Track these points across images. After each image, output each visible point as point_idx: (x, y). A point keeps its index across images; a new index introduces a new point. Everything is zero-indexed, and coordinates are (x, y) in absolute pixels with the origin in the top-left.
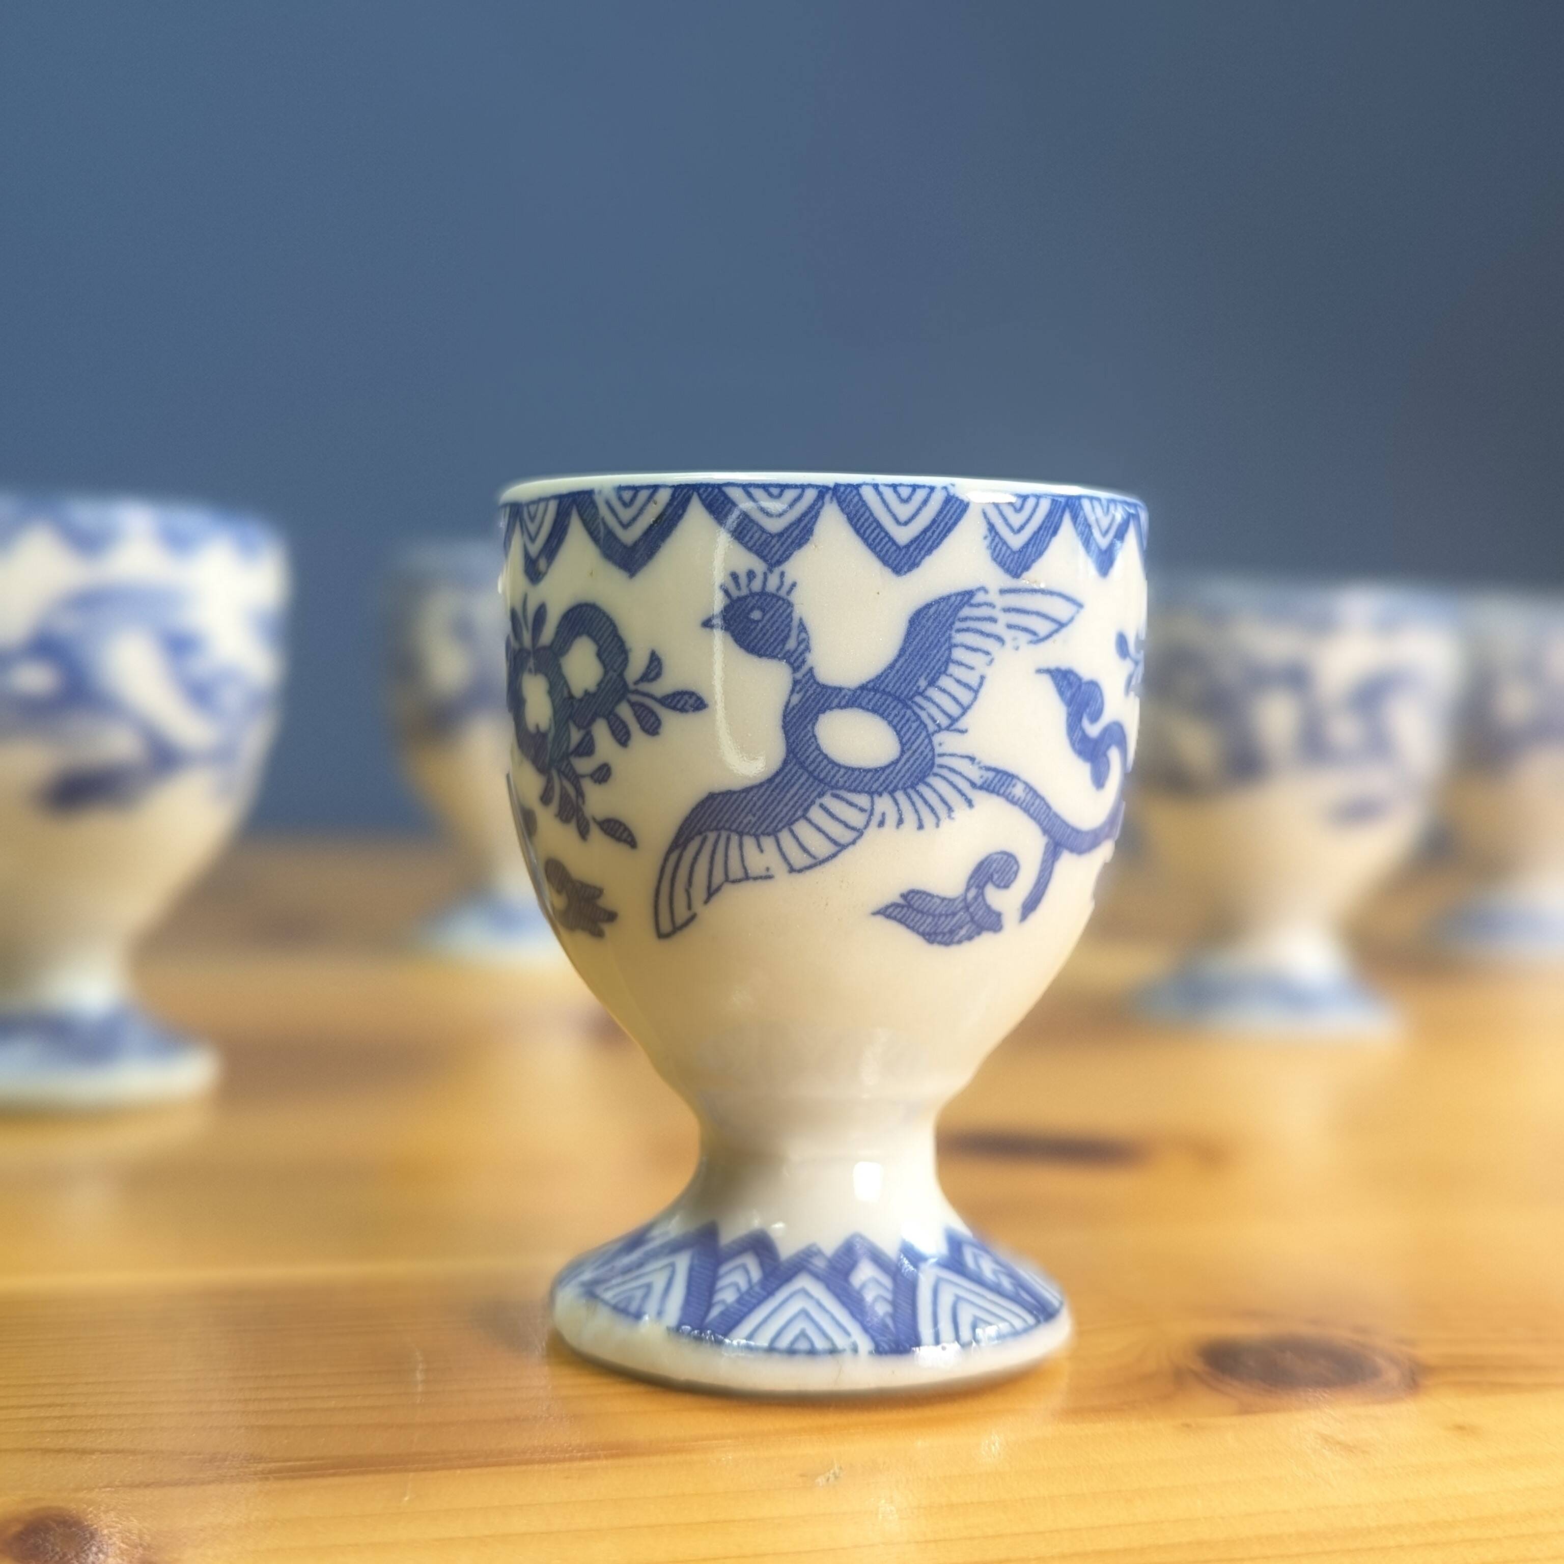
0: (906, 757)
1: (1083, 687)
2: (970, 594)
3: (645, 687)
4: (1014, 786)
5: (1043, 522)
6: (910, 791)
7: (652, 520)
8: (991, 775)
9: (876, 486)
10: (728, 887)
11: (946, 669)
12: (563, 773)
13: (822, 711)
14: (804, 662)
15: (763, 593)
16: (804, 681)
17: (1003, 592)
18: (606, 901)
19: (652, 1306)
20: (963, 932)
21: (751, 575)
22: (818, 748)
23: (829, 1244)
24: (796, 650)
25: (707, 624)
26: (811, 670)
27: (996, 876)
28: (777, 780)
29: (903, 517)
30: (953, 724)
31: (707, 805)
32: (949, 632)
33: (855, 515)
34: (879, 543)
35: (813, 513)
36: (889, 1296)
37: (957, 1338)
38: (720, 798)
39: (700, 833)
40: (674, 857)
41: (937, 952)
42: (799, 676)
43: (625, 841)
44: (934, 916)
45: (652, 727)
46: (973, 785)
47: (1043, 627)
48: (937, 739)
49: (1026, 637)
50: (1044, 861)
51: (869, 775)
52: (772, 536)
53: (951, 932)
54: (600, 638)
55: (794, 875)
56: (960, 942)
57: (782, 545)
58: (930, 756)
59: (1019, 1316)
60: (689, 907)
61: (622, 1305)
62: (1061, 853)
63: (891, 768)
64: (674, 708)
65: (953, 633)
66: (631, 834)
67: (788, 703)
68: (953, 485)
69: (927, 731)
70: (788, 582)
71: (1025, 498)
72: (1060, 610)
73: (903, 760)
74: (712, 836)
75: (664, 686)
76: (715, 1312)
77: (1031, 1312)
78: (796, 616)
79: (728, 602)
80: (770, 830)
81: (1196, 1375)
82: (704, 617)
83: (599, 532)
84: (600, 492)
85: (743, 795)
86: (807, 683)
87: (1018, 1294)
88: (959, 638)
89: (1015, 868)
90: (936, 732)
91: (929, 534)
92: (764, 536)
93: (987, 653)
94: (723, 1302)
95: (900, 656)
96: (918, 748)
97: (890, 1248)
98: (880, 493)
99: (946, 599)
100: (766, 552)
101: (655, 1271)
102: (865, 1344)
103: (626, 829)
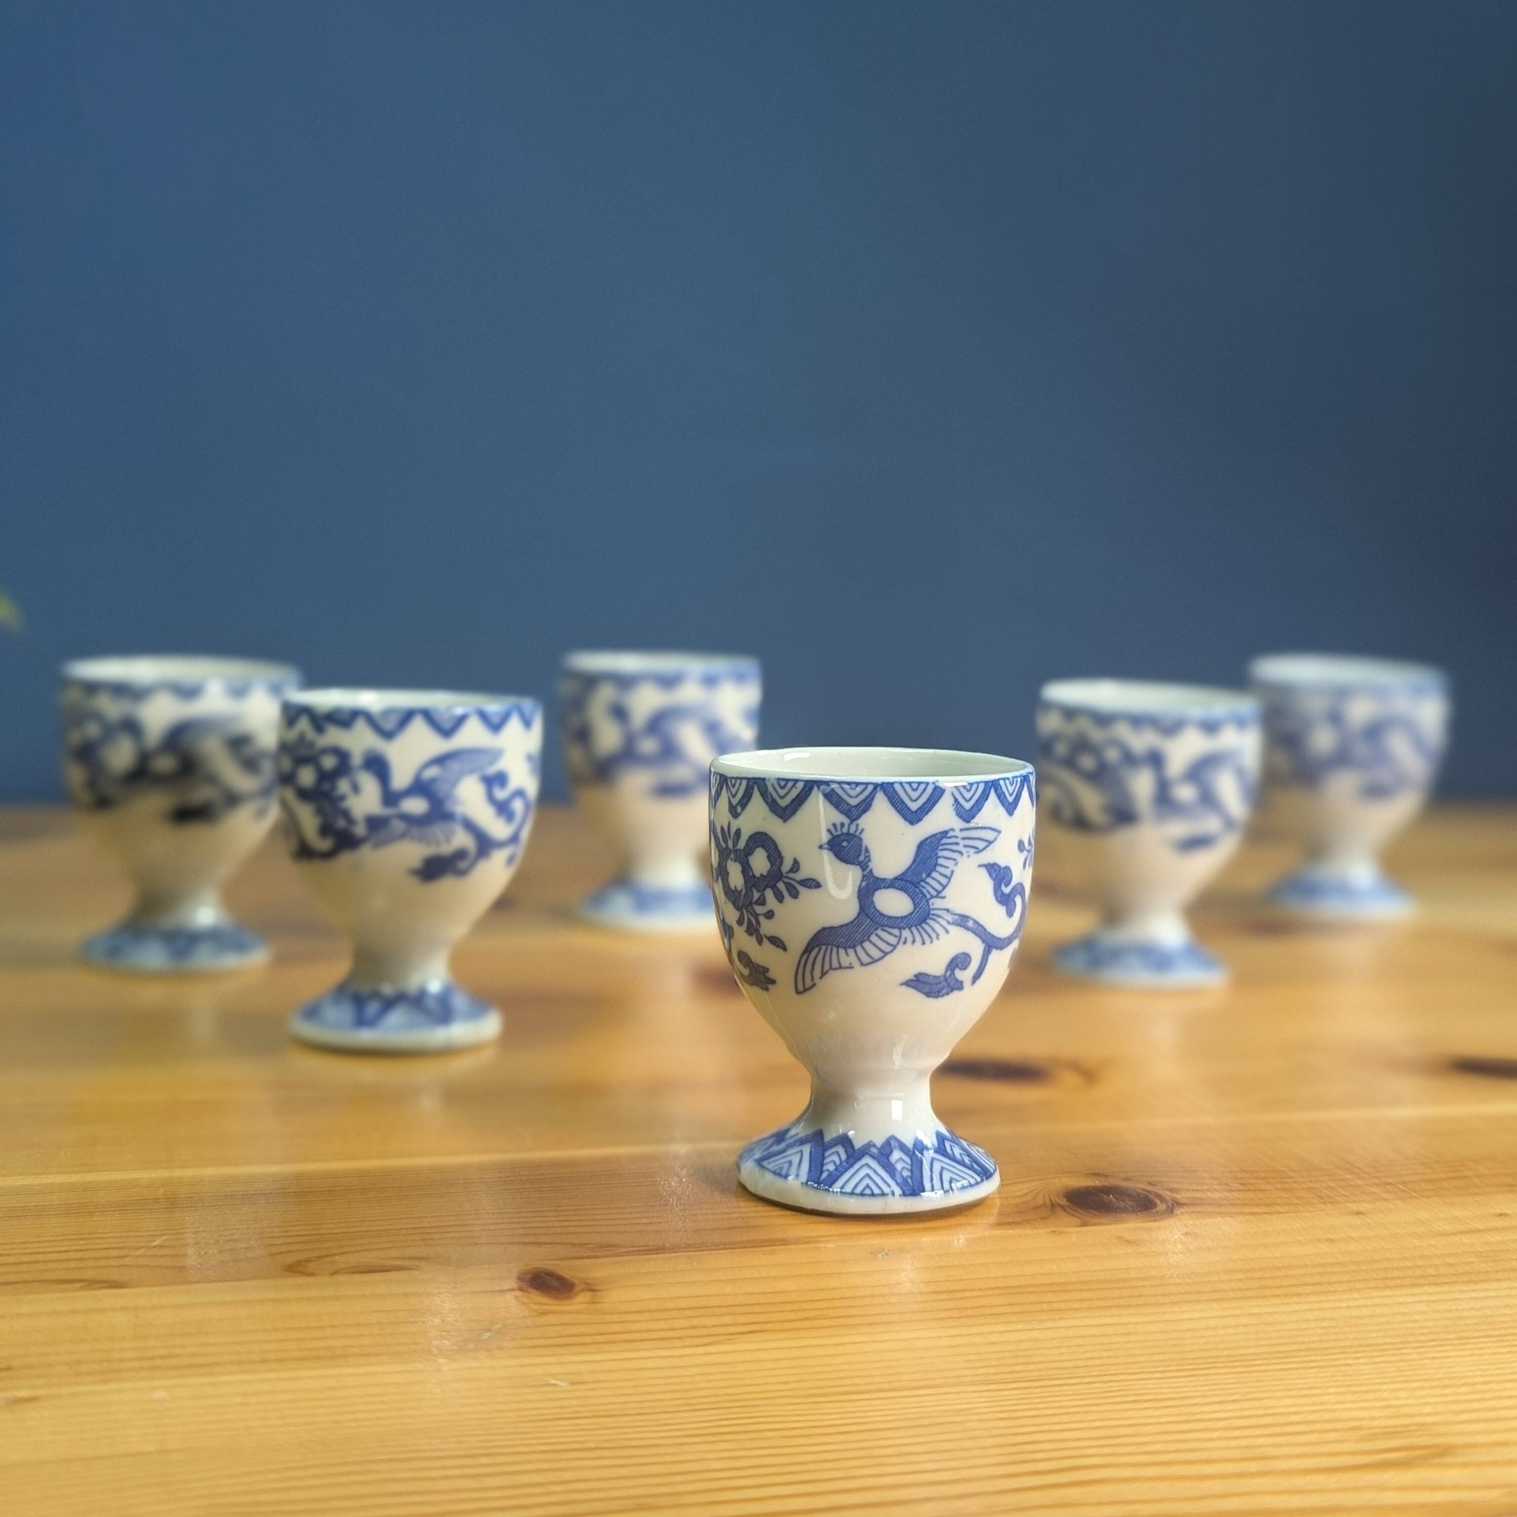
0: (916, 911)
1: (1002, 871)
2: (946, 832)
3: (791, 875)
4: (968, 921)
5: (981, 795)
6: (919, 927)
7: (794, 797)
8: (957, 917)
9: (901, 783)
10: (831, 972)
11: (935, 868)
12: (749, 912)
13: (877, 889)
14: (868, 866)
15: (848, 834)
16: (868, 875)
17: (962, 830)
18: (771, 975)
19: (793, 1170)
20: (944, 991)
21: (842, 825)
22: (874, 907)
23: (879, 1141)
24: (864, 861)
25: (821, 847)
26: (871, 870)
27: (960, 965)
28: (855, 922)
29: (914, 798)
30: (938, 895)
31: (821, 933)
32: (936, 851)
33: (892, 797)
34: (903, 810)
35: (871, 796)
36: (909, 1167)
37: (943, 1188)
38: (827, 930)
39: (817, 946)
40: (805, 957)
41: (932, 1001)
42: (865, 873)
43: (781, 947)
44: (930, 984)
45: (795, 895)
46: (948, 922)
47: (981, 845)
48: (931, 902)
49: (973, 850)
50: (983, 955)
51: (899, 920)
52: (853, 807)
53: (939, 992)
54: (769, 849)
55: (863, 966)
56: (943, 996)
57: (857, 811)
58: (928, 910)
59: (973, 1177)
60: (812, 980)
61: (778, 1171)
62: (992, 950)
63: (909, 916)
64: (805, 886)
65: (938, 852)
66: (784, 944)
67: (860, 885)
68: (937, 781)
69: (926, 898)
70: (860, 828)
71: (971, 784)
72: (989, 835)
73: (915, 912)
74: (824, 948)
75: (800, 876)
76: (824, 1175)
77: (979, 1175)
78: (864, 845)
79: (830, 837)
80: (852, 945)
81: (1062, 1207)
82: (819, 845)
83: (768, 799)
84: (769, 780)
85: (839, 929)
86: (869, 876)
87: (972, 1165)
88: (941, 854)
89: (969, 960)
90: (930, 899)
91: (926, 805)
92: (848, 807)
93: (955, 860)
94: (828, 1170)
95: (913, 863)
96: (922, 906)
97: (909, 1143)
98: (903, 787)
99: (934, 835)
100: (849, 814)
101: (792, 1154)
102: (898, 1191)
103: (782, 942)
